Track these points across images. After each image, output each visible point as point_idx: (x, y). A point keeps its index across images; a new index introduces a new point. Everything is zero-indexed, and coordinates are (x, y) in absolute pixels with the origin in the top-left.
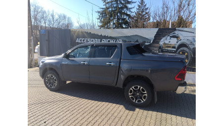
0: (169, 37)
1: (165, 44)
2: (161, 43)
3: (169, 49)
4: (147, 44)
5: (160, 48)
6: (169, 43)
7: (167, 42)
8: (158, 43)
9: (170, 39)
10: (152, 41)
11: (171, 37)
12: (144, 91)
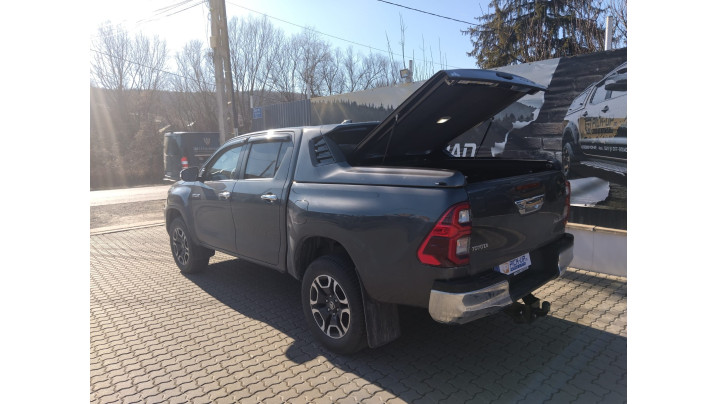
0: (602, 91)
1: (586, 119)
2: (573, 117)
3: (603, 140)
4: (518, 124)
5: (568, 136)
6: (605, 116)
7: (594, 111)
8: (559, 117)
9: (608, 97)
10: (536, 113)
11: (610, 88)
12: (343, 298)
